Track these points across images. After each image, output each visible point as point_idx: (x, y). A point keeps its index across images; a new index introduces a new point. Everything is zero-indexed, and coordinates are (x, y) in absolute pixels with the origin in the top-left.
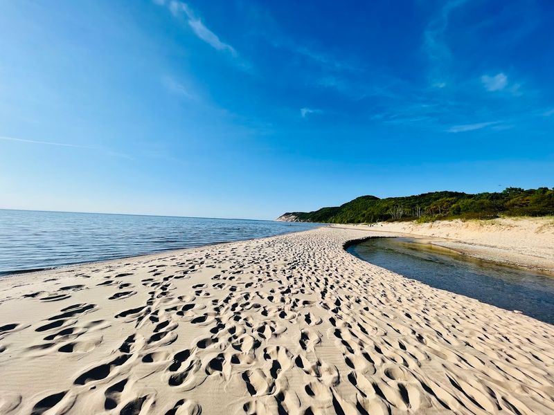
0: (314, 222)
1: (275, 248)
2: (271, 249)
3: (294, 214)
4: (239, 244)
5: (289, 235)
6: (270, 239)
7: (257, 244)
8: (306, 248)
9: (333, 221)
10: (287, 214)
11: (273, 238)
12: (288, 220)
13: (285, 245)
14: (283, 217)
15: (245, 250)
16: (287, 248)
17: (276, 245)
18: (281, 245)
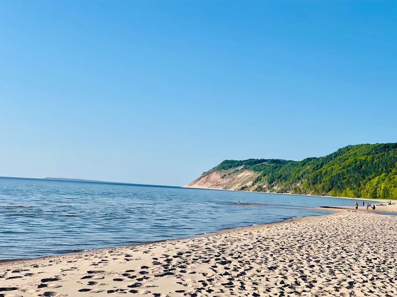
0: (317, 192)
1: (187, 278)
2: (172, 280)
3: (251, 164)
4: (65, 265)
5: (233, 235)
6: (171, 249)
7: (129, 266)
8: (290, 281)
9: (380, 192)
10: (228, 165)
11: (182, 246)
12: (230, 184)
13: (221, 269)
14: (215, 176)
15: (85, 284)
16: (225, 279)
17: (189, 269)
18: (206, 268)
